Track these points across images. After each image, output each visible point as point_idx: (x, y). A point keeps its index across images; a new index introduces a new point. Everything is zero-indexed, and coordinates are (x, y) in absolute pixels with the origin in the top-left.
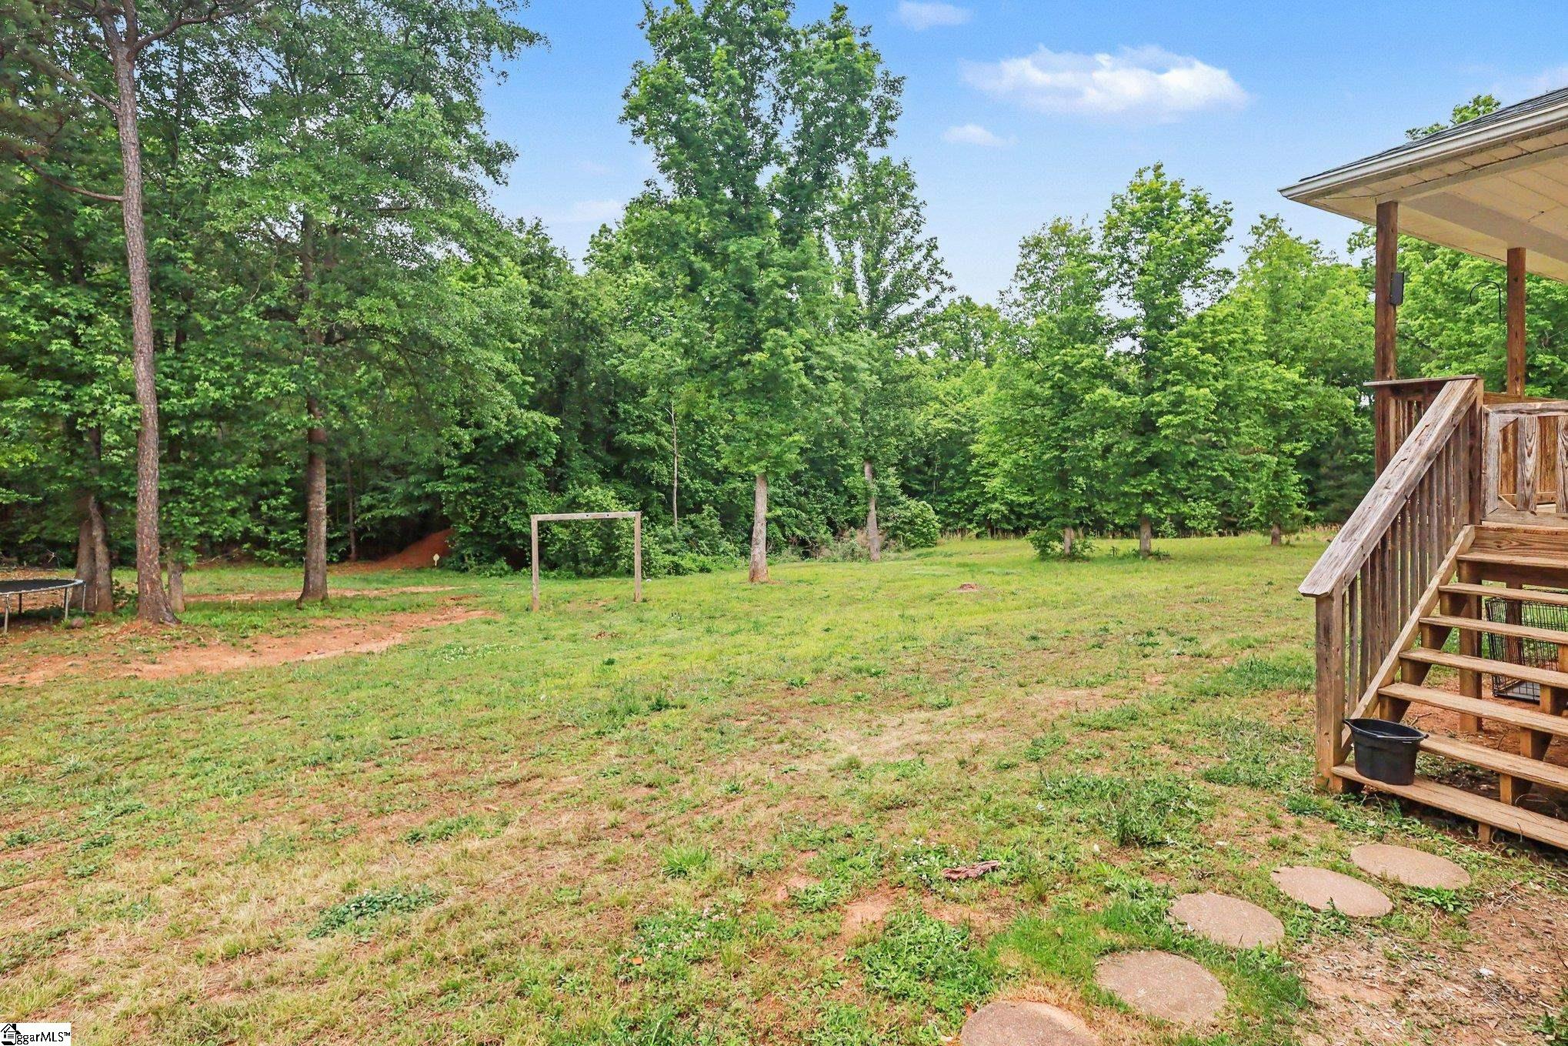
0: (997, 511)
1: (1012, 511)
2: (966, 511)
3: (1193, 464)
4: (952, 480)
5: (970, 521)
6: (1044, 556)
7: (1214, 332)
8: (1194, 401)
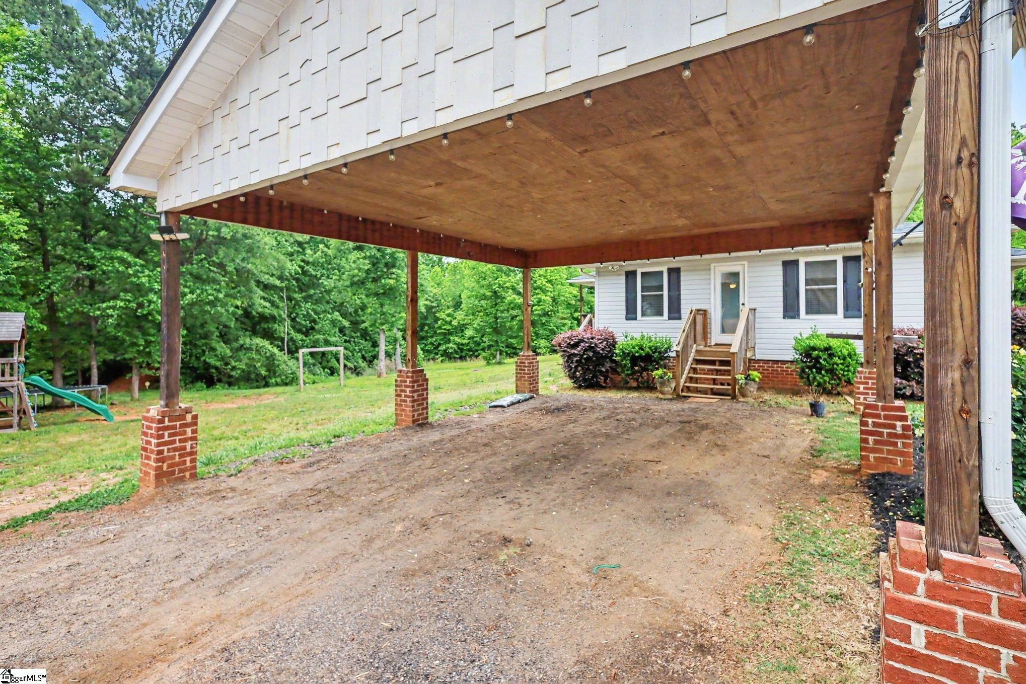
0: (452, 348)
1: (459, 348)
2: (434, 348)
3: (544, 324)
4: (427, 332)
5: (437, 354)
6: (488, 364)
7: (551, 276)
8: (545, 301)
